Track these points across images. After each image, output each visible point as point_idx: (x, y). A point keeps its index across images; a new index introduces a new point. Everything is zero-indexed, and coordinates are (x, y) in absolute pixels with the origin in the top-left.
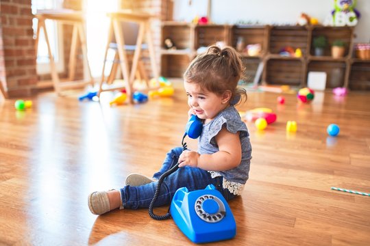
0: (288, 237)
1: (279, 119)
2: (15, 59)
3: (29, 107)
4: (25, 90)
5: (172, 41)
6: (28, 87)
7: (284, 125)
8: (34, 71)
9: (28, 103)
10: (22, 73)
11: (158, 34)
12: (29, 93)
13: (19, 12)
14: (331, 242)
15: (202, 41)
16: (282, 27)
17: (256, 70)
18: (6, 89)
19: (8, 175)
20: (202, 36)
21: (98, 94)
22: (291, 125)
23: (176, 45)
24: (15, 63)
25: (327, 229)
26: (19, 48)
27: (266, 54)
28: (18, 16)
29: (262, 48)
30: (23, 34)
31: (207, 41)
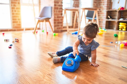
3: (57, 35)
4: (59, 31)
5: (110, 17)
6: (60, 30)
8: (62, 25)
10: (58, 26)
11: (105, 14)
12: (60, 31)
13: (59, 9)
15: (122, 16)
18: (54, 30)
20: (122, 14)
23: (112, 18)
24: (57, 23)
26: (58, 19)
28: (59, 10)
30: (59, 15)
31: (124, 16)
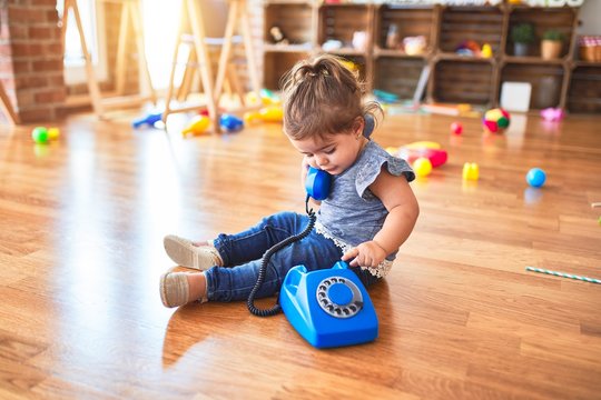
0: (456, 340)
1: (451, 160)
2: (30, 59)
3: (54, 139)
4: (48, 111)
5: (282, 31)
6: (52, 106)
7: (459, 169)
8: (60, 80)
9: (53, 132)
10: (41, 83)
11: (258, 18)
12: (52, 115)
14: (518, 348)
15: (331, 31)
16: (461, 7)
17: (418, 78)
18: (16, 109)
19: (30, 245)
20: (331, 21)
21: (163, 117)
22: (470, 169)
23: (289, 37)
24: (30, 67)
25: (515, 329)
26: (35, 41)
27: (434, 53)
29: (428, 42)
30: (41, 21)
31: (339, 31)
